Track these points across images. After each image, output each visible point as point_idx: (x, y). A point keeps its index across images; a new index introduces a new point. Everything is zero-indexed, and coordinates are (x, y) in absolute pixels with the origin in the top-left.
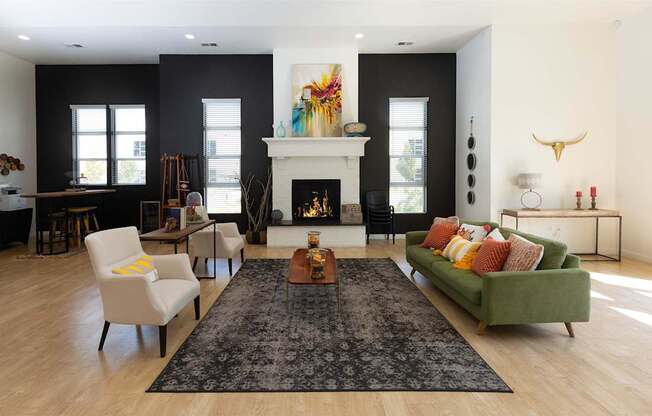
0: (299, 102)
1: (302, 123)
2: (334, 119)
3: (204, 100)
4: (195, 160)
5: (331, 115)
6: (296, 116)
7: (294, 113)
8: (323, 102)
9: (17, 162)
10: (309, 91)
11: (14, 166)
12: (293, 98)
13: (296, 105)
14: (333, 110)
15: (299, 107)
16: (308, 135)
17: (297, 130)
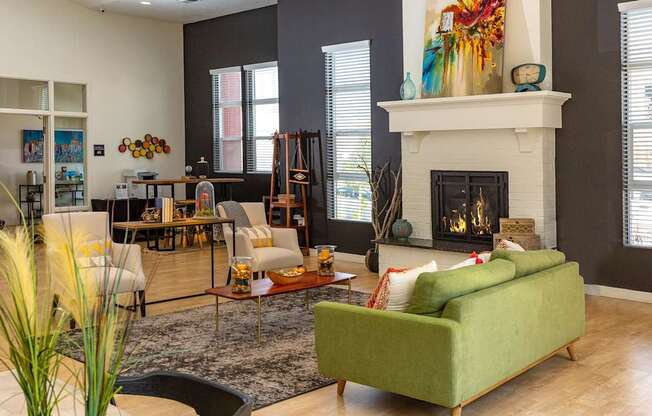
0: (434, 36)
1: (438, 72)
2: (488, 60)
3: (324, 49)
4: (316, 139)
5: (484, 55)
6: (428, 62)
7: (425, 57)
8: (472, 31)
9: (162, 143)
10: (450, 15)
11: (159, 148)
12: (427, 31)
13: (430, 42)
14: (488, 45)
15: (434, 45)
16: (446, 92)
17: (428, 87)
